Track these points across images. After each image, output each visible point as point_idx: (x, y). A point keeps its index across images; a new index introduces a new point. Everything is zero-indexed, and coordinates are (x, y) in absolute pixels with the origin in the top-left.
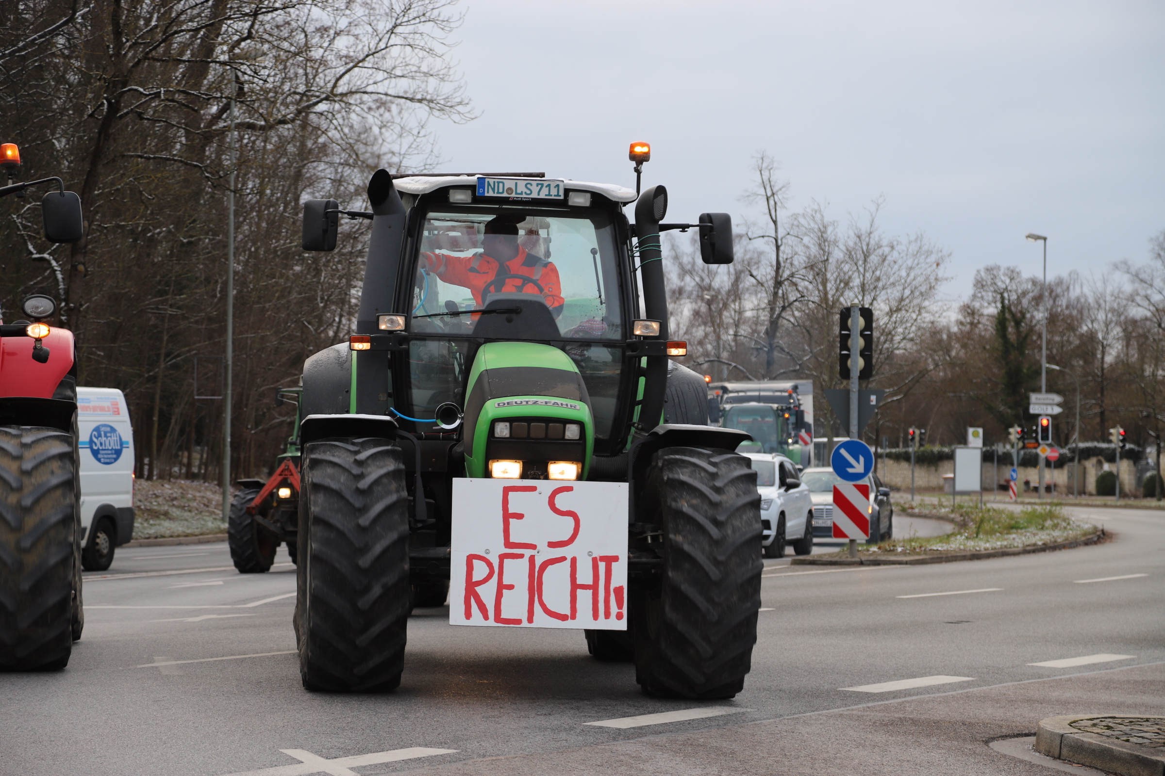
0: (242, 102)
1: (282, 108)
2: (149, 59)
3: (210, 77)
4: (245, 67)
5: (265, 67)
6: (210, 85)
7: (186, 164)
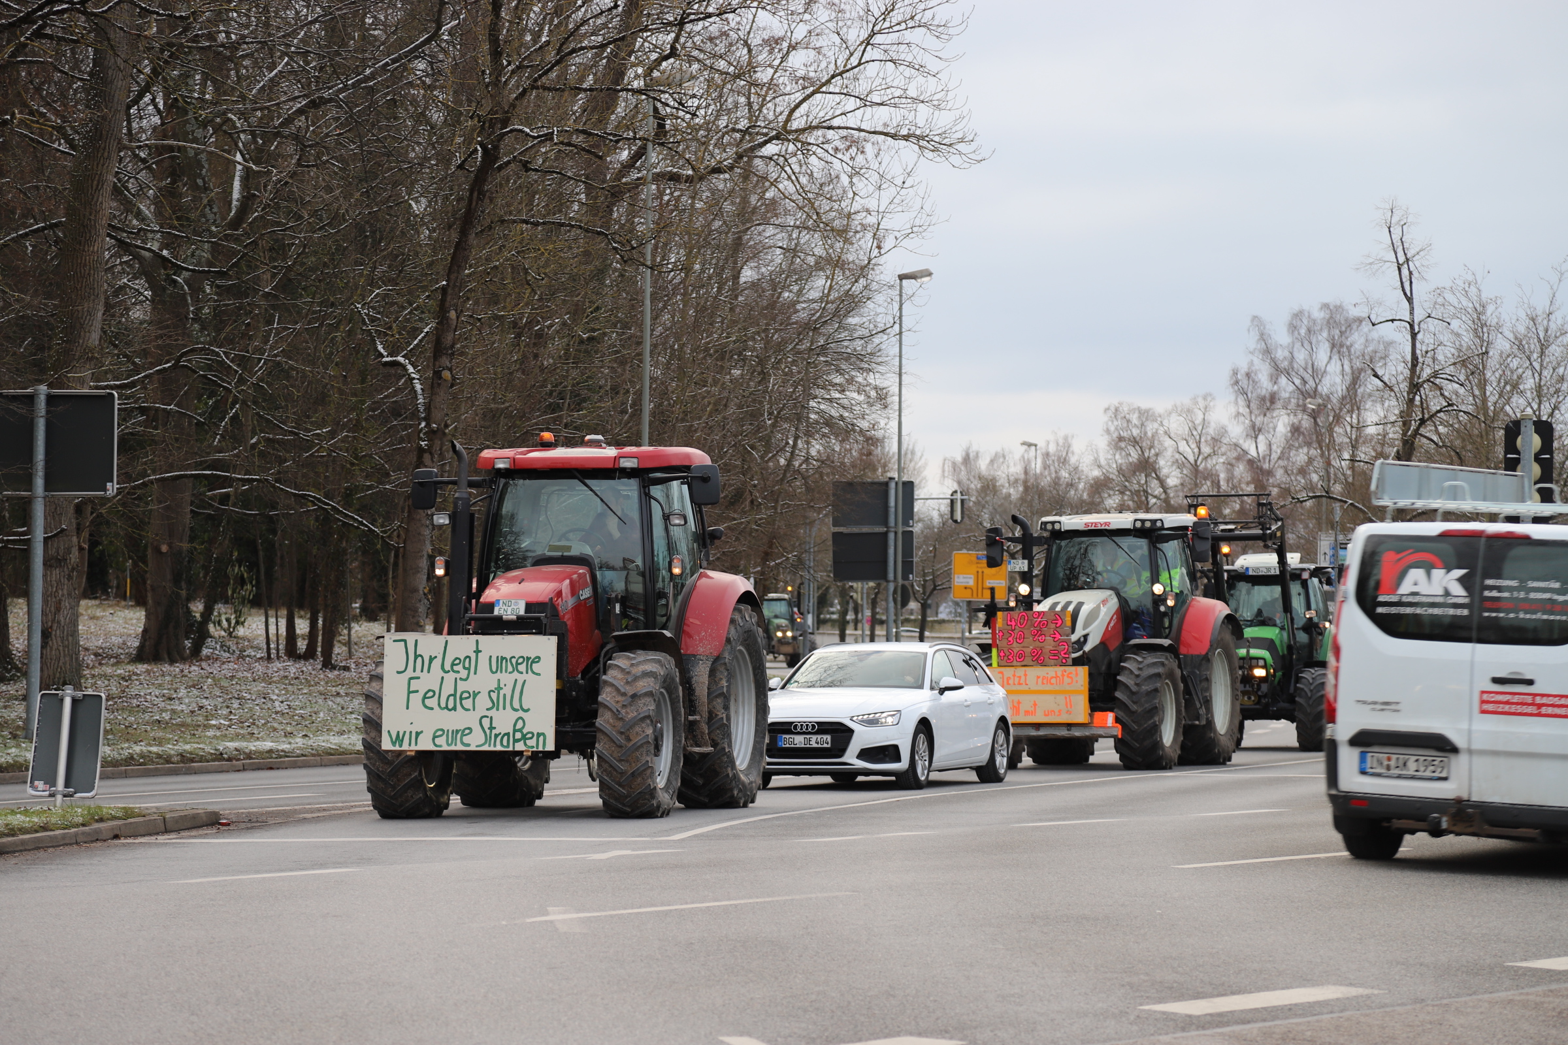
0: (662, 144)
1: (717, 151)
2: (537, 88)
3: (619, 110)
4: (667, 96)
5: (694, 96)
6: (619, 123)
7: (587, 231)
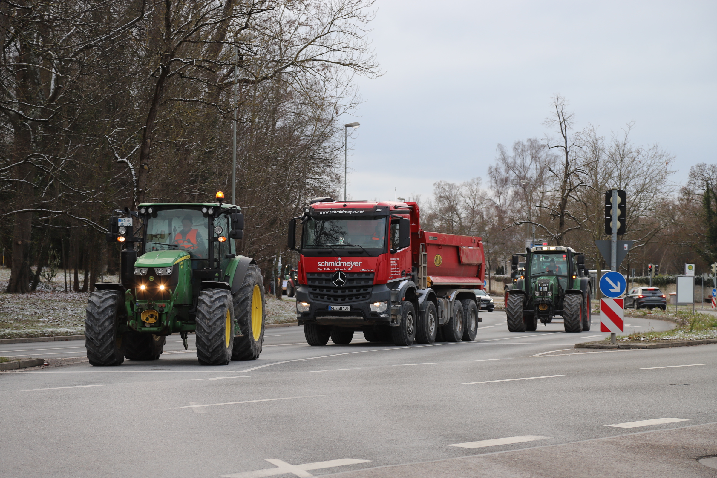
0: (241, 67)
1: (266, 70)
2: (186, 41)
3: (223, 51)
4: (244, 45)
5: (256, 46)
6: (223, 57)
7: (208, 104)
